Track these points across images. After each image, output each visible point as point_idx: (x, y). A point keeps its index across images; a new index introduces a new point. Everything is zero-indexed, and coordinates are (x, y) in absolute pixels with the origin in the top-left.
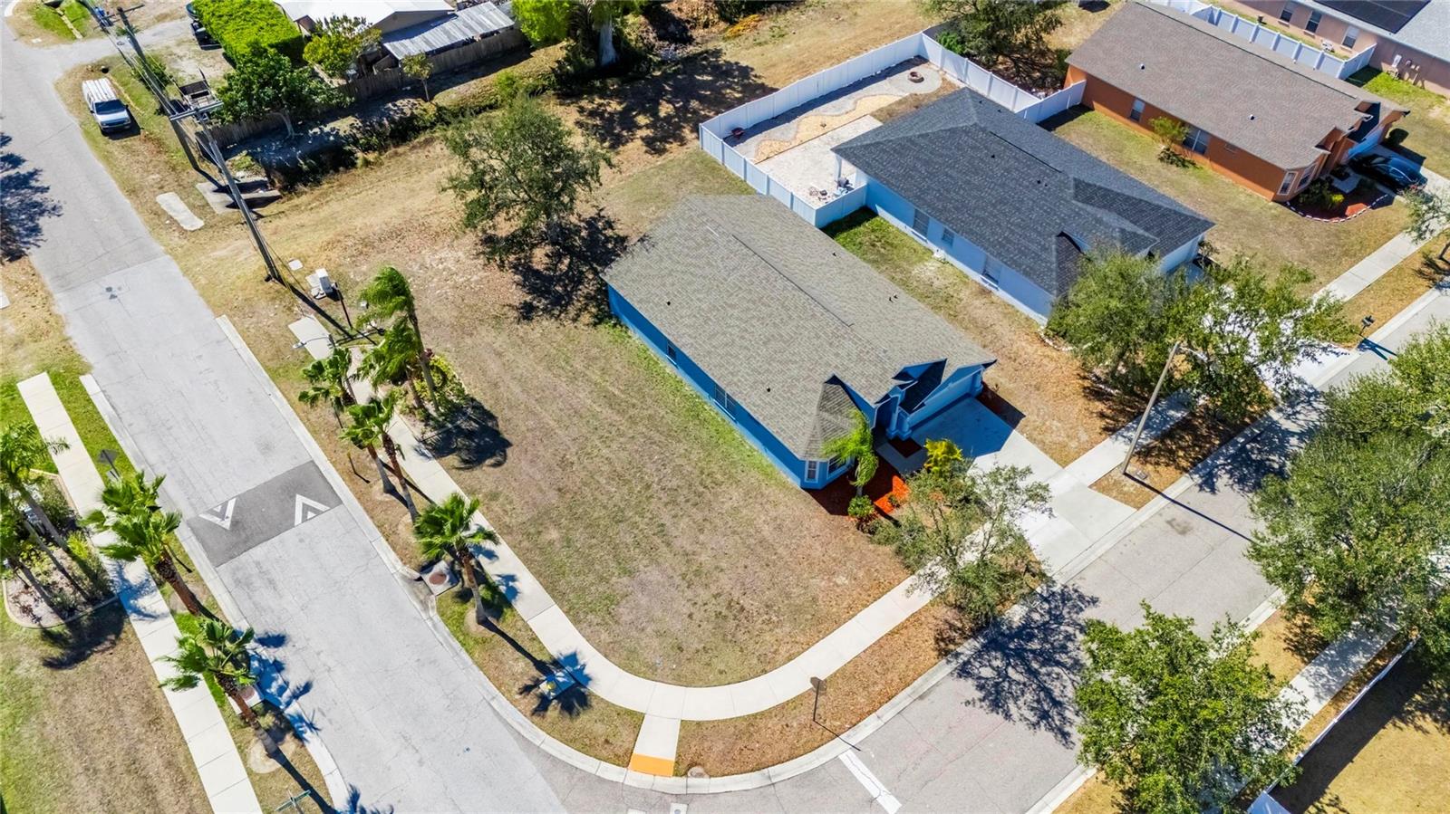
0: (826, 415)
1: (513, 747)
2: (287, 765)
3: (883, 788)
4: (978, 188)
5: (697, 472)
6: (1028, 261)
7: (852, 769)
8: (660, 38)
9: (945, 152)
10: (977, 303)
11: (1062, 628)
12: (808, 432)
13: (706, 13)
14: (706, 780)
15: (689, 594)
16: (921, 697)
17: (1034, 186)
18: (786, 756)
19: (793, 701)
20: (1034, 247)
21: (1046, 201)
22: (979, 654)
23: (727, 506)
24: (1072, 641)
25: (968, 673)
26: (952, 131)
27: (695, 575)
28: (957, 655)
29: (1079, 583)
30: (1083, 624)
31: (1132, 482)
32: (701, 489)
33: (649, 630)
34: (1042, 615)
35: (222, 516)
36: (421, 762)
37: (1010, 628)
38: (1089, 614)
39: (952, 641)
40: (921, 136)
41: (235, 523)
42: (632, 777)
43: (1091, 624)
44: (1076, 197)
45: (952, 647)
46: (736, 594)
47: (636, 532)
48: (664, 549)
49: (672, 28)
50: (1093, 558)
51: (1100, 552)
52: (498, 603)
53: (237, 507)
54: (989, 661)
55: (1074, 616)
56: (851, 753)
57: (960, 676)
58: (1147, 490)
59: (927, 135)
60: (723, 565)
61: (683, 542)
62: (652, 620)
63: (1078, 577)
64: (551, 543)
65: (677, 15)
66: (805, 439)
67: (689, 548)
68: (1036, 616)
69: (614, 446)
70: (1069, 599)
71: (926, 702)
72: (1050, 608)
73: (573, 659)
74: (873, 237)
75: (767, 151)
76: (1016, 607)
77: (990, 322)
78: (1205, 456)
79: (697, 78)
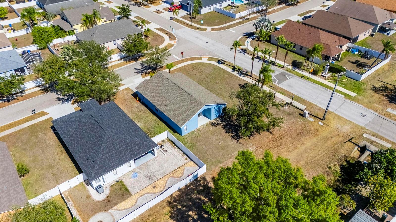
6: (114, 106)
14: (198, 57)
15: (202, 70)
18: (187, 58)
19: (186, 62)
29: (136, 74)
33: (208, 66)
42: (208, 56)
46: (194, 70)
48: (207, 75)
53: (287, 78)
55: (140, 71)
56: (178, 59)
60: (196, 73)
67: (202, 75)
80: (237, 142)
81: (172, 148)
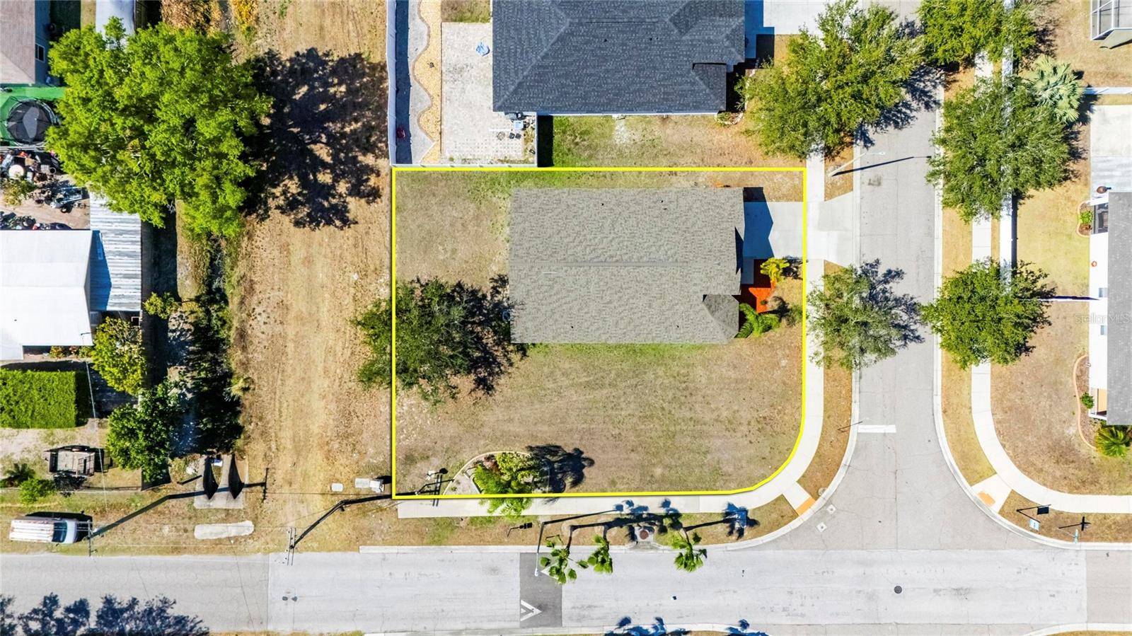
0: (718, 313)
1: (755, 553)
3: (883, 426)
4: (617, 70)
5: (672, 379)
6: (691, 99)
7: (868, 431)
9: (570, 59)
10: (669, 131)
11: (878, 289)
12: (719, 329)
14: (827, 490)
15: (739, 435)
16: (860, 378)
17: (650, 44)
18: (842, 452)
19: (823, 431)
20: (686, 87)
21: (666, 49)
23: (704, 381)
24: (887, 291)
26: (561, 39)
27: (731, 425)
29: (864, 258)
30: (884, 278)
31: (838, 177)
32: (684, 385)
33: (744, 465)
34: (866, 291)
35: (530, 611)
36: (735, 592)
38: (882, 270)
40: (543, 58)
41: (539, 607)
42: (804, 517)
43: (885, 275)
44: (681, 33)
46: (755, 415)
47: (686, 433)
48: (705, 428)
50: (858, 238)
51: (859, 234)
52: (677, 519)
53: (529, 602)
55: (877, 278)
56: (860, 426)
58: (847, 174)
59: (547, 54)
60: (736, 408)
61: (708, 417)
62: (740, 461)
63: (862, 256)
64: (663, 475)
66: (721, 333)
67: (714, 416)
69: (624, 406)
70: (869, 270)
73: (731, 506)
74: (569, 138)
75: (431, 127)
77: (689, 139)
79: (297, 97)
80: (418, 281)
81: (499, 154)
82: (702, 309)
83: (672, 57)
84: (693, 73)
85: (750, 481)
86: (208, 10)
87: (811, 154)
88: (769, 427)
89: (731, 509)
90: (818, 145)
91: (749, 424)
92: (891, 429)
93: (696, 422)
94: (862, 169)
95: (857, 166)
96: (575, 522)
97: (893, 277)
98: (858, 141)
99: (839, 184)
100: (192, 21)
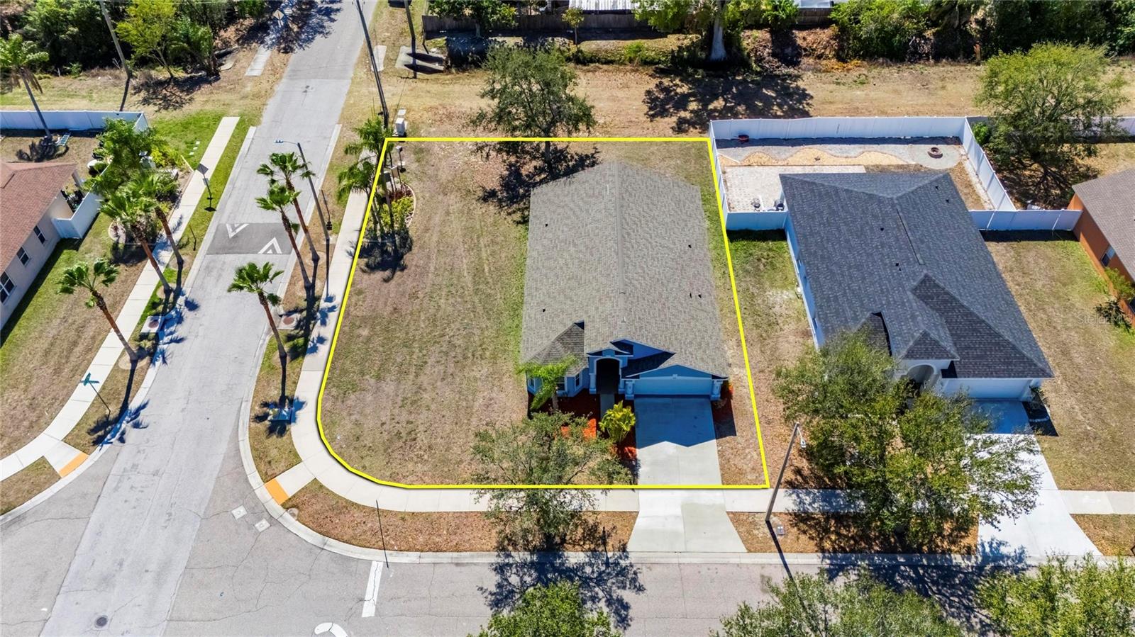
0: (559, 346)
1: (228, 432)
2: (133, 371)
3: (375, 598)
4: (850, 249)
5: (478, 343)
7: (372, 575)
8: (774, 55)
9: (852, 210)
10: (791, 338)
11: (597, 589)
12: (539, 349)
13: (825, 48)
14: (293, 520)
15: (396, 411)
16: (457, 564)
17: (892, 266)
18: (345, 538)
19: (383, 511)
20: (849, 313)
21: (890, 282)
22: (523, 565)
23: (472, 374)
24: (594, 602)
25: (503, 572)
26: (871, 197)
27: (412, 403)
28: (509, 556)
29: (644, 569)
30: (615, 598)
31: (767, 530)
32: (470, 355)
33: (353, 417)
34: (593, 572)
35: (234, 229)
36: (183, 410)
37: (562, 564)
38: (628, 595)
39: (515, 544)
40: (847, 191)
41: (236, 237)
42: (262, 491)
43: (620, 601)
44: (914, 290)
45: (510, 548)
46: (421, 428)
47: (408, 357)
48: (411, 377)
49: (789, 50)
50: (675, 561)
51: (682, 561)
52: (299, 352)
53: (243, 229)
54: (525, 574)
55: (614, 588)
56: (381, 564)
57: (495, 570)
58: (773, 543)
59: (852, 191)
60: (433, 407)
61: (424, 380)
62: (361, 413)
63: (648, 565)
64: (359, 336)
65: (799, 42)
66: (533, 353)
67: (425, 385)
68: (588, 570)
69: (451, 301)
70: (626, 576)
71: (458, 569)
72: (604, 572)
73: (300, 405)
74: (765, 254)
75: (754, 160)
76: (582, 555)
78: (852, 551)
79: (764, 91)
81: (736, 203)
82: (565, 326)
83: (882, 290)
84: (868, 315)
85: (327, 424)
86: (827, 58)
87: (794, 496)
88: (401, 444)
89: (298, 405)
90: (810, 504)
91: (408, 422)
92: (368, 610)
93: (420, 368)
94: (786, 565)
95: (790, 558)
96: (322, 261)
97: (617, 612)
98: (828, 561)
99: (756, 532)
100: (815, 45)
